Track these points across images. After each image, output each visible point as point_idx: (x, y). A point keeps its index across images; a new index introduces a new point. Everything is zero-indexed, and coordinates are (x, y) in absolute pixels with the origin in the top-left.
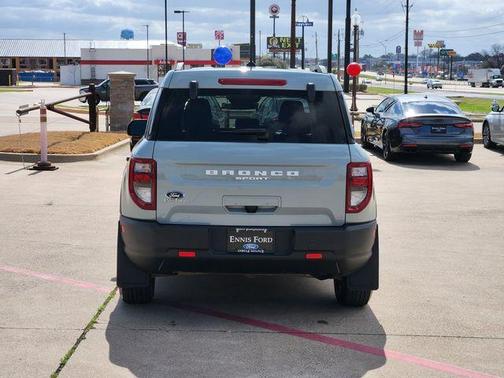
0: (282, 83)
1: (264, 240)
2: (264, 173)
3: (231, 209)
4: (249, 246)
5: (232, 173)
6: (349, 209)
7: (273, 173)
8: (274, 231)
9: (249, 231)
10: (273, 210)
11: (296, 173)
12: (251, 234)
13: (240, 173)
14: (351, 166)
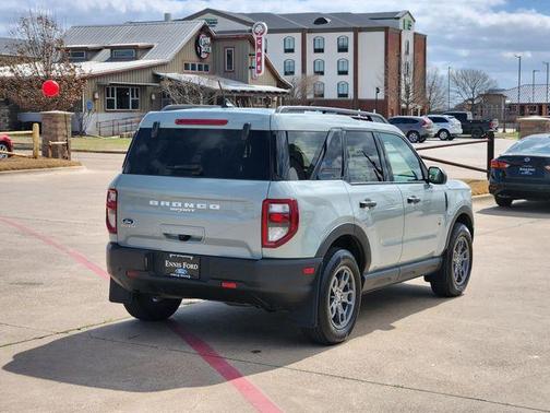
0: (224, 122)
1: (191, 266)
2: (192, 205)
3: (168, 236)
4: (180, 271)
5: (168, 204)
6: (265, 243)
7: (199, 206)
8: (200, 259)
9: (180, 258)
10: (199, 239)
11: (218, 207)
12: (181, 260)
13: (174, 204)
14: (267, 202)
